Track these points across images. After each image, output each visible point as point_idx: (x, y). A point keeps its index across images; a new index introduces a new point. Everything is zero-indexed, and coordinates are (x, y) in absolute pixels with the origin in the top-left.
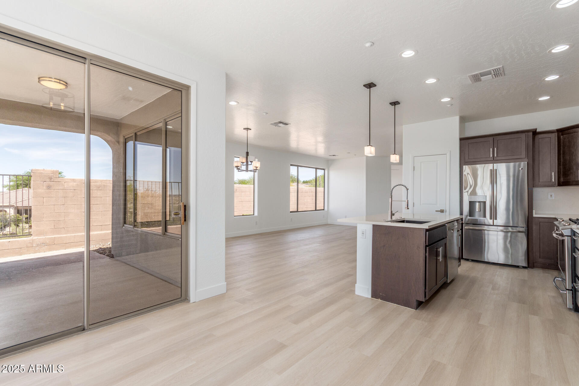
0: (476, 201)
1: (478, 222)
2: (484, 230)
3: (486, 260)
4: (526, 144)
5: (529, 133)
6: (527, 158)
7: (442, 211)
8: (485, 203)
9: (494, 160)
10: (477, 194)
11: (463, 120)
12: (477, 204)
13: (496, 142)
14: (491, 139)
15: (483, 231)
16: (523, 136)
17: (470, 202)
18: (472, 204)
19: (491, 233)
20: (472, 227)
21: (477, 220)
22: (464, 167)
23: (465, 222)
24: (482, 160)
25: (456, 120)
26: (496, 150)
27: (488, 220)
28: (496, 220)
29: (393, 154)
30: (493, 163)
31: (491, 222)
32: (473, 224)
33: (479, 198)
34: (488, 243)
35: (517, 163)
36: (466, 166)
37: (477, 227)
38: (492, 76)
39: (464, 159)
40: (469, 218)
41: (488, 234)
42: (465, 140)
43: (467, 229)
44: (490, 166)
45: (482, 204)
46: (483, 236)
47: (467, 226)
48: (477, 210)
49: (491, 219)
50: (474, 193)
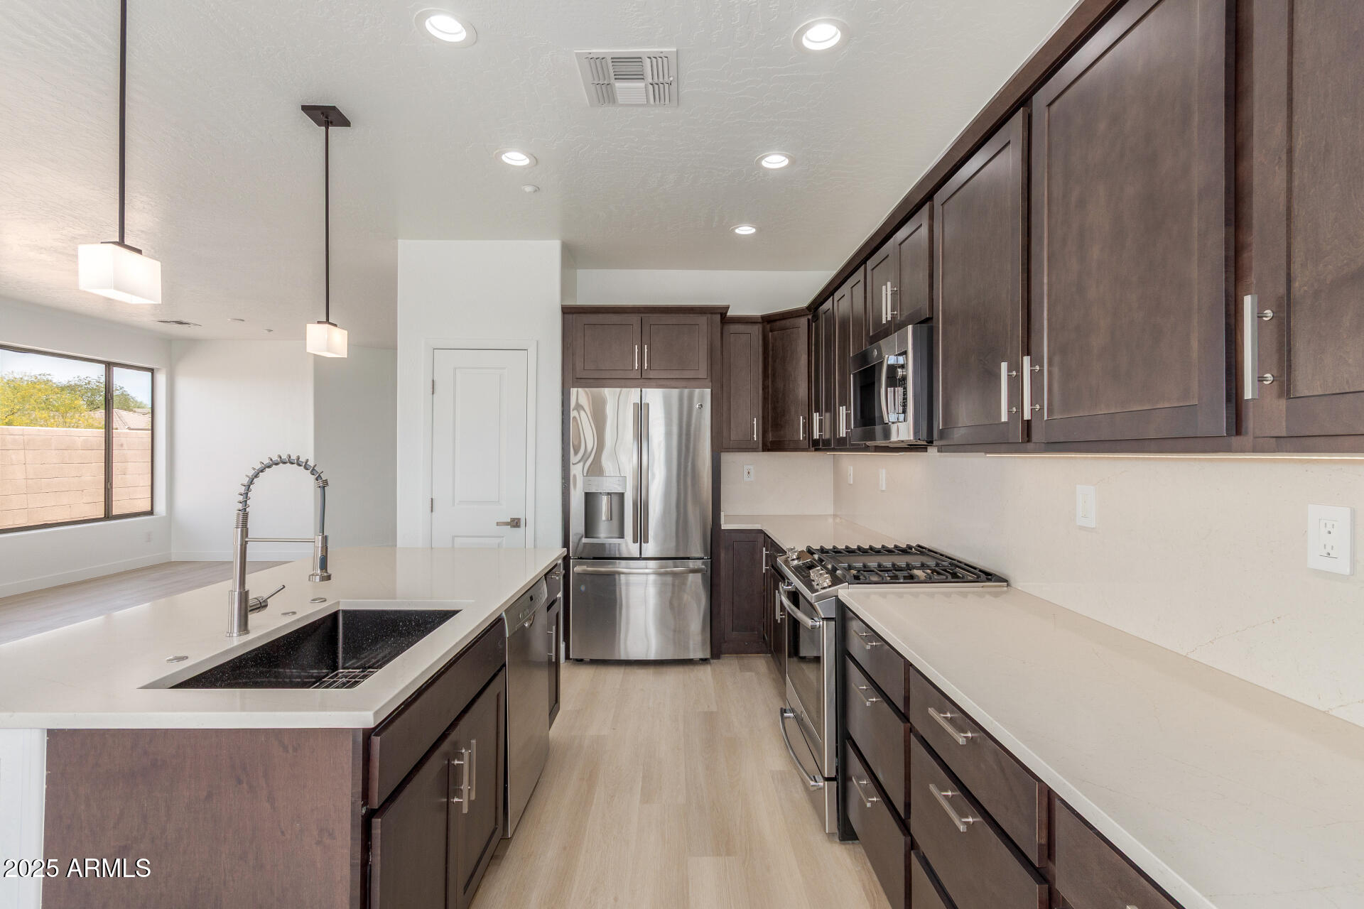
0: (601, 493)
1: (605, 551)
2: (620, 573)
3: (623, 657)
4: (709, 343)
5: (714, 316)
6: (709, 380)
7: (515, 523)
8: (621, 496)
9: (643, 380)
10: (603, 473)
11: (572, 256)
12: (605, 500)
13: (646, 328)
14: (635, 319)
15: (617, 576)
16: (703, 320)
17: (587, 494)
18: (590, 499)
19: (632, 578)
20: (593, 565)
21: (603, 545)
22: (574, 391)
23: (575, 553)
24: (614, 375)
25: (551, 250)
26: (646, 350)
27: (628, 546)
28: (645, 544)
29: (319, 322)
30: (641, 387)
31: (633, 549)
32: (594, 558)
33: (607, 484)
34: (628, 607)
35: (686, 391)
36: (579, 389)
37: (602, 565)
38: (646, 87)
39: (574, 369)
40: (584, 540)
41: (627, 584)
42: (575, 316)
43: (578, 574)
44: (633, 395)
45: (615, 500)
46: (617, 589)
47: (581, 564)
48: (604, 518)
49: (635, 541)
50: (596, 469)
